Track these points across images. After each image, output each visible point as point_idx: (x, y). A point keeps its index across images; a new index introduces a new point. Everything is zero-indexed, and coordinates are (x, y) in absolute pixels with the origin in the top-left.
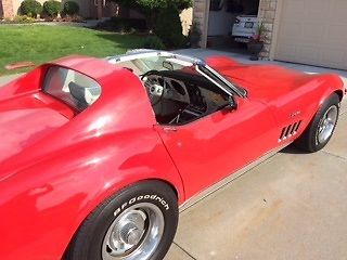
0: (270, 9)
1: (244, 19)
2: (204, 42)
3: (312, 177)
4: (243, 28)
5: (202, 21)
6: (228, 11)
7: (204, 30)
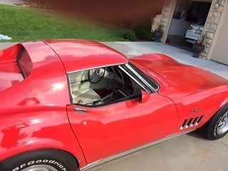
0: (214, 23)
1: (195, 27)
2: (164, 39)
3: (204, 161)
4: (193, 33)
5: (165, 24)
6: (186, 20)
7: (166, 31)
